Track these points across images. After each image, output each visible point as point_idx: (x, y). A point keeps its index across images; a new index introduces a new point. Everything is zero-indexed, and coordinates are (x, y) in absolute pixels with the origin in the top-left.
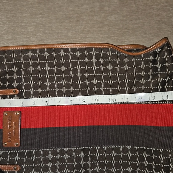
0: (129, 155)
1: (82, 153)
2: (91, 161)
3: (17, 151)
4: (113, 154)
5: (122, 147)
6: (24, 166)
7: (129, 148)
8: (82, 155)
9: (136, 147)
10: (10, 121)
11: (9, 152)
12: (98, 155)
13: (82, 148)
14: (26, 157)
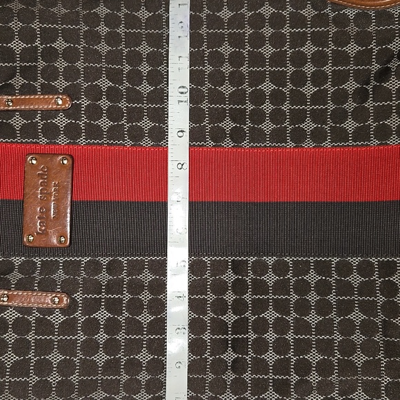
0: (356, 279)
1: (230, 272)
2: (254, 293)
3: (61, 260)
4: (312, 277)
5: (335, 260)
6: (79, 296)
7: (355, 261)
8: (230, 277)
9: (373, 260)
10: (45, 179)
11: (37, 260)
12: (270, 278)
13: (230, 259)
14: (83, 274)
